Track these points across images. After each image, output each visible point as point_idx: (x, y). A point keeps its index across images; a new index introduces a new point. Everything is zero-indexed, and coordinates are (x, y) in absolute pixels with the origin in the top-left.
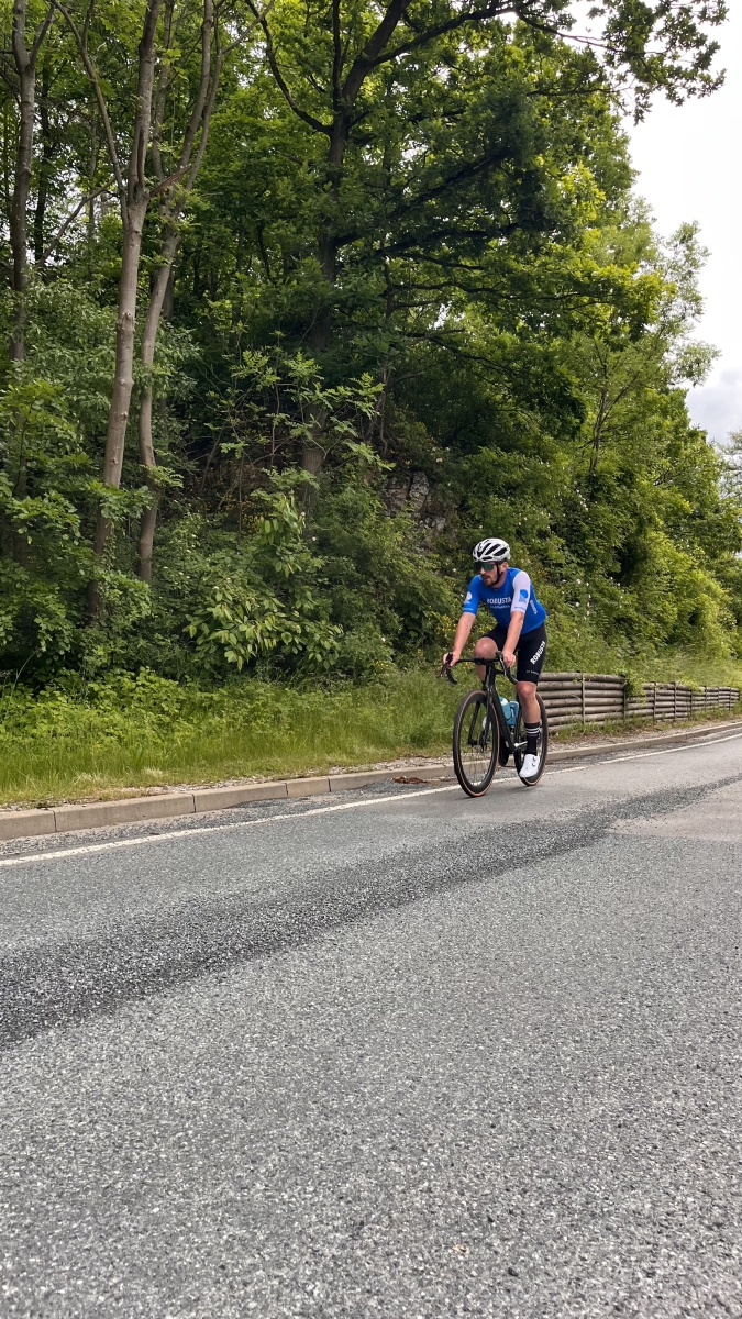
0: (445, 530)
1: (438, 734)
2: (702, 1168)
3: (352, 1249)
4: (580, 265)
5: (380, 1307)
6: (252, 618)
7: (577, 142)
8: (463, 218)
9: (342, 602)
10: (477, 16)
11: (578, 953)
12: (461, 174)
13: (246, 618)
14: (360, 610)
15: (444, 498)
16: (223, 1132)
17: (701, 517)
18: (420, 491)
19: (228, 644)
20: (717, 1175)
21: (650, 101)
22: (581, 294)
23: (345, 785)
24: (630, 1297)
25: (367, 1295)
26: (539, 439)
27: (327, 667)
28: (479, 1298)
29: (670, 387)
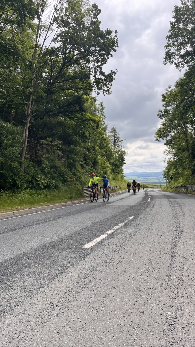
0: (65, 161)
14: (56, 177)
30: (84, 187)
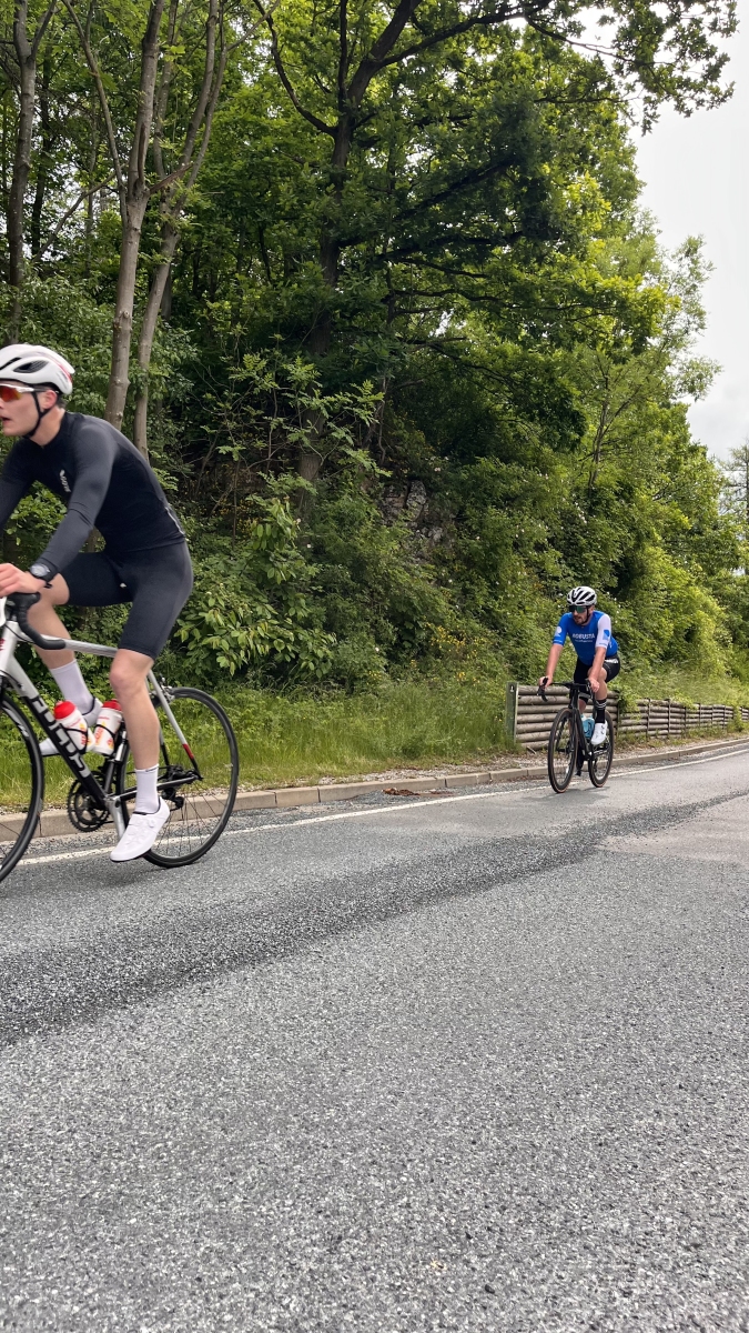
0: (442, 540)
1: (430, 746)
2: (681, 1189)
3: (329, 1263)
4: (584, 276)
5: (355, 1322)
6: (244, 624)
7: (584, 151)
8: (467, 225)
9: (336, 610)
10: (487, 20)
11: (564, 971)
12: (466, 180)
13: (238, 624)
14: (354, 619)
15: (442, 507)
16: (203, 1143)
17: (700, 533)
18: (418, 501)
19: (221, 650)
20: (697, 1195)
21: (658, 112)
22: (584, 306)
23: (334, 796)
24: (606, 1316)
25: (343, 1309)
26: (538, 450)
27: (319, 676)
28: (456, 1315)
29: (672, 401)
30: (525, 688)
